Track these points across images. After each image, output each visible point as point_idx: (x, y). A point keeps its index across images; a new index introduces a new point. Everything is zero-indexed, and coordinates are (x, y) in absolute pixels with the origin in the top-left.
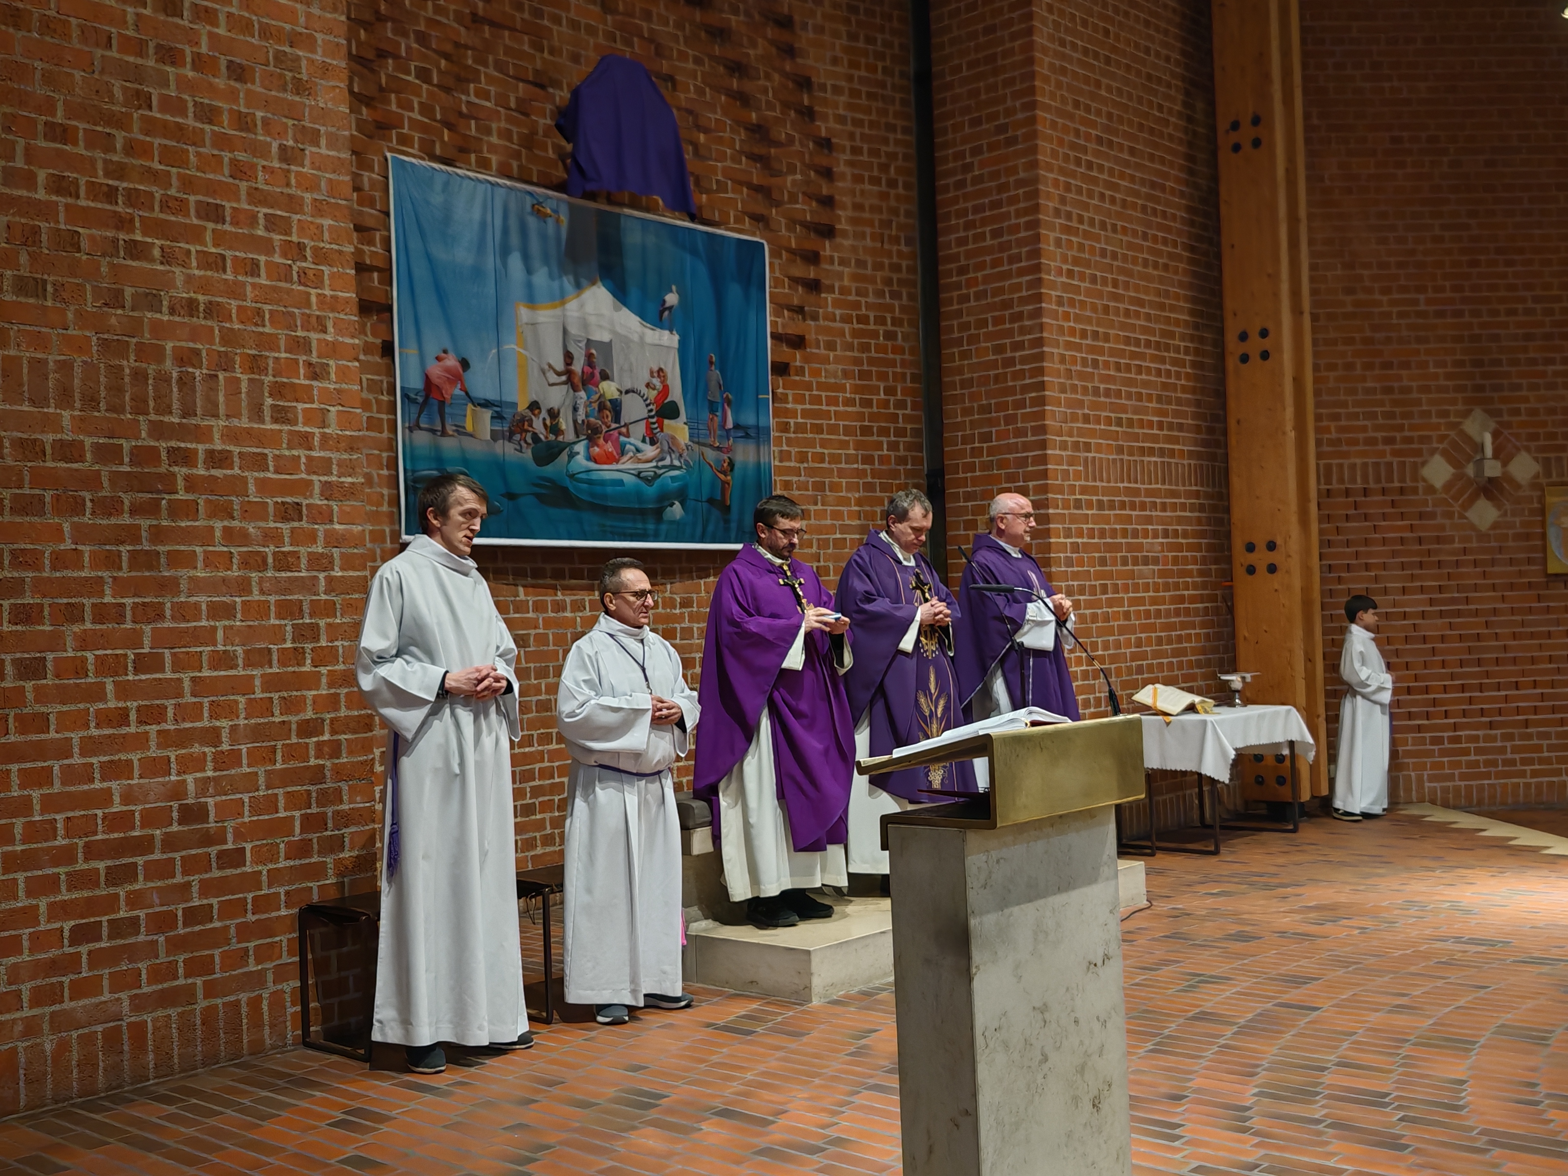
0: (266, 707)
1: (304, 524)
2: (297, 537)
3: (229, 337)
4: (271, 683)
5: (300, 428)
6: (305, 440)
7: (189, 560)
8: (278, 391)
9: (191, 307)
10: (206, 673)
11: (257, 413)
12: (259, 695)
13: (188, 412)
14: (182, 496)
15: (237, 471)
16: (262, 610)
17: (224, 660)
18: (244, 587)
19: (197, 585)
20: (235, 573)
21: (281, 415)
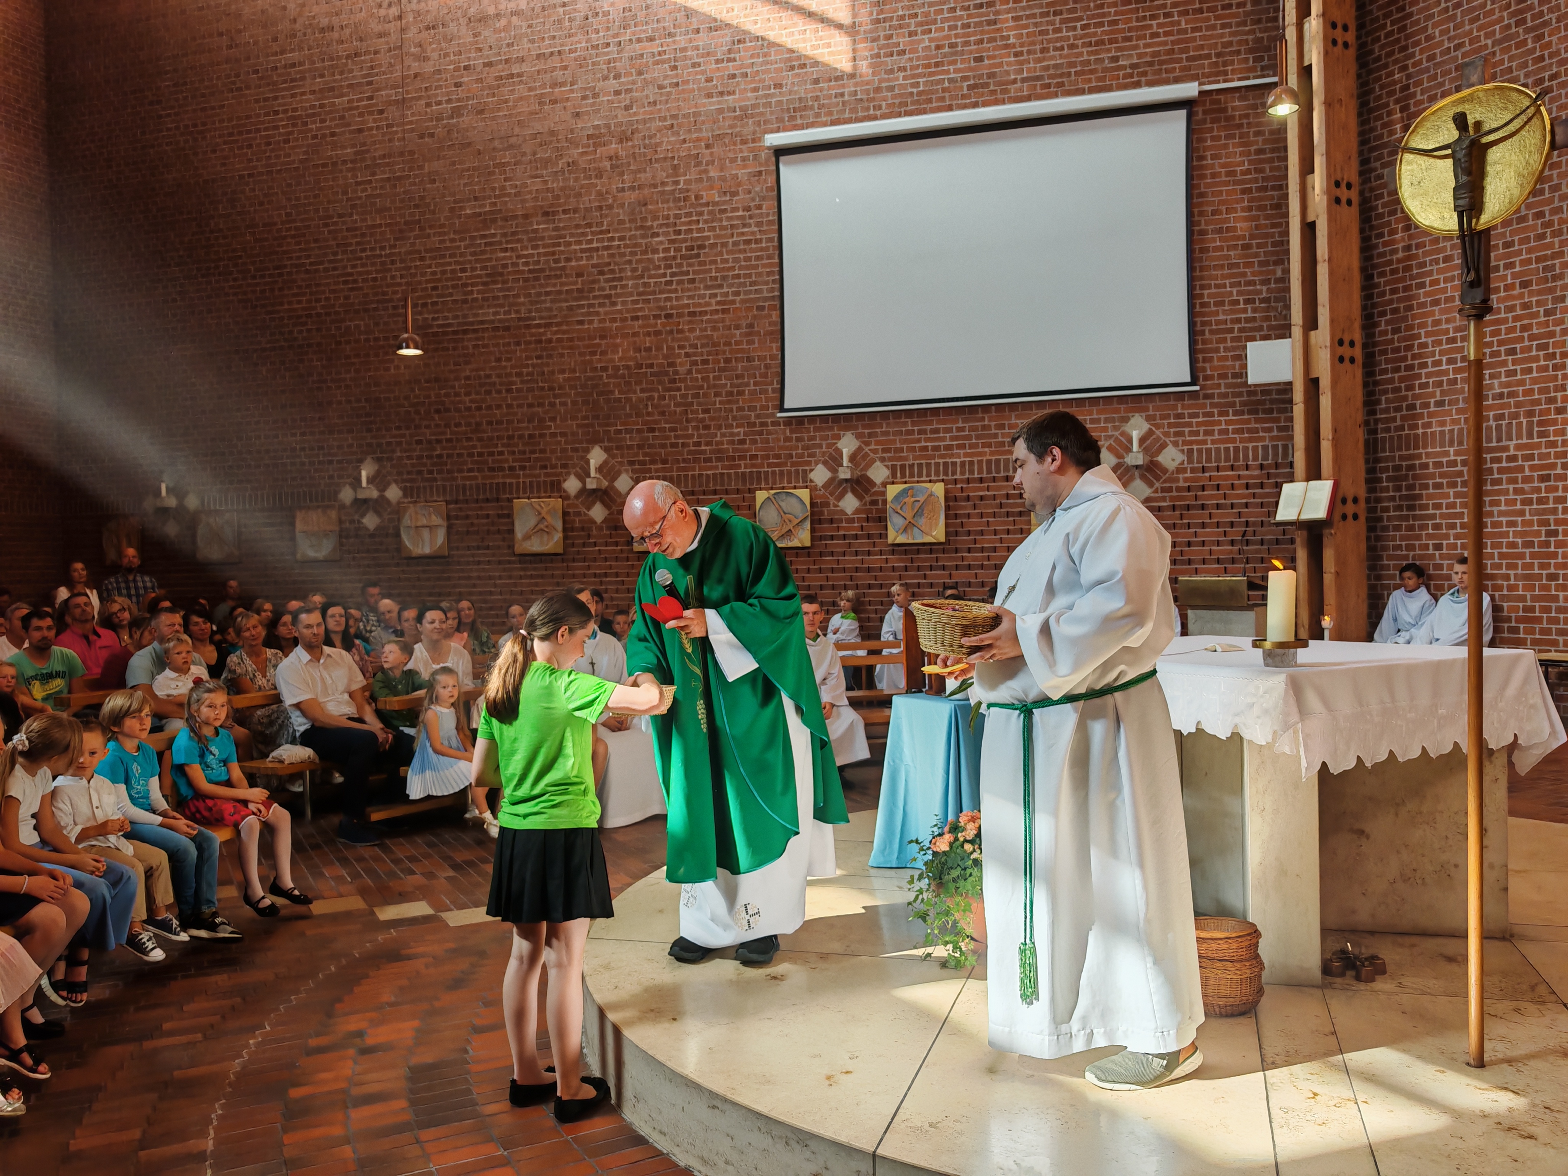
0: (1531, 566)
1: (1552, 483)
2: (1549, 489)
3: (1518, 405)
4: (1533, 556)
5: (1552, 438)
6: (1553, 444)
7: (1497, 503)
8: (1540, 423)
9: (1501, 396)
10: (1505, 550)
11: (1530, 435)
12: (1528, 560)
13: (1499, 440)
14: (1496, 476)
15: (1520, 463)
16: (1530, 523)
17: (1513, 545)
18: (1522, 513)
19: (1501, 514)
20: (1519, 507)
21: (1541, 434)
